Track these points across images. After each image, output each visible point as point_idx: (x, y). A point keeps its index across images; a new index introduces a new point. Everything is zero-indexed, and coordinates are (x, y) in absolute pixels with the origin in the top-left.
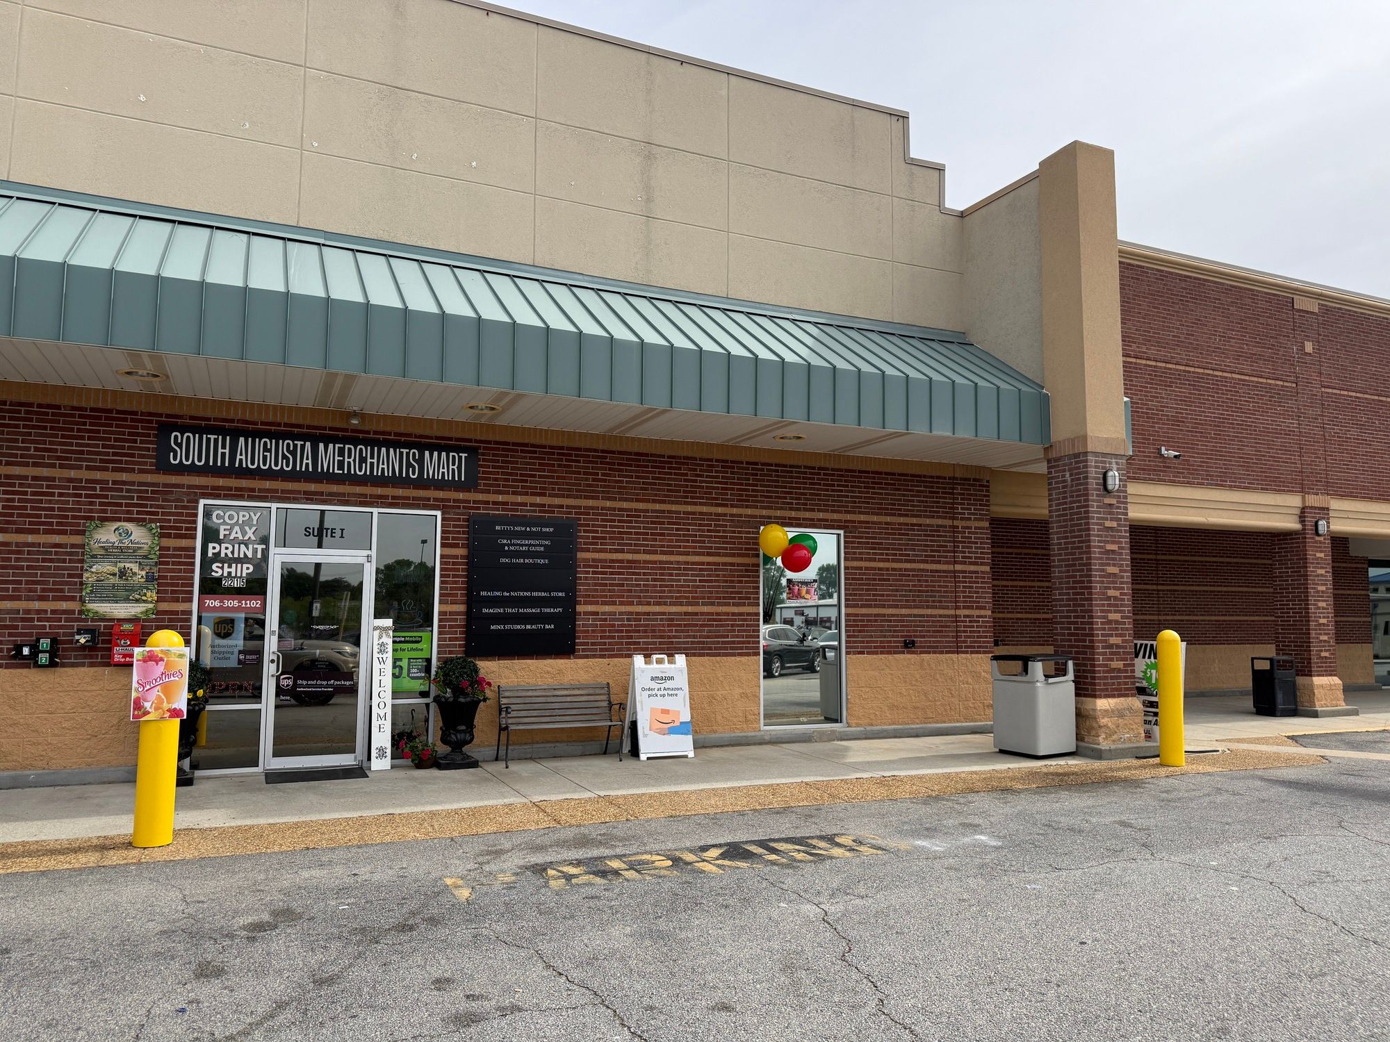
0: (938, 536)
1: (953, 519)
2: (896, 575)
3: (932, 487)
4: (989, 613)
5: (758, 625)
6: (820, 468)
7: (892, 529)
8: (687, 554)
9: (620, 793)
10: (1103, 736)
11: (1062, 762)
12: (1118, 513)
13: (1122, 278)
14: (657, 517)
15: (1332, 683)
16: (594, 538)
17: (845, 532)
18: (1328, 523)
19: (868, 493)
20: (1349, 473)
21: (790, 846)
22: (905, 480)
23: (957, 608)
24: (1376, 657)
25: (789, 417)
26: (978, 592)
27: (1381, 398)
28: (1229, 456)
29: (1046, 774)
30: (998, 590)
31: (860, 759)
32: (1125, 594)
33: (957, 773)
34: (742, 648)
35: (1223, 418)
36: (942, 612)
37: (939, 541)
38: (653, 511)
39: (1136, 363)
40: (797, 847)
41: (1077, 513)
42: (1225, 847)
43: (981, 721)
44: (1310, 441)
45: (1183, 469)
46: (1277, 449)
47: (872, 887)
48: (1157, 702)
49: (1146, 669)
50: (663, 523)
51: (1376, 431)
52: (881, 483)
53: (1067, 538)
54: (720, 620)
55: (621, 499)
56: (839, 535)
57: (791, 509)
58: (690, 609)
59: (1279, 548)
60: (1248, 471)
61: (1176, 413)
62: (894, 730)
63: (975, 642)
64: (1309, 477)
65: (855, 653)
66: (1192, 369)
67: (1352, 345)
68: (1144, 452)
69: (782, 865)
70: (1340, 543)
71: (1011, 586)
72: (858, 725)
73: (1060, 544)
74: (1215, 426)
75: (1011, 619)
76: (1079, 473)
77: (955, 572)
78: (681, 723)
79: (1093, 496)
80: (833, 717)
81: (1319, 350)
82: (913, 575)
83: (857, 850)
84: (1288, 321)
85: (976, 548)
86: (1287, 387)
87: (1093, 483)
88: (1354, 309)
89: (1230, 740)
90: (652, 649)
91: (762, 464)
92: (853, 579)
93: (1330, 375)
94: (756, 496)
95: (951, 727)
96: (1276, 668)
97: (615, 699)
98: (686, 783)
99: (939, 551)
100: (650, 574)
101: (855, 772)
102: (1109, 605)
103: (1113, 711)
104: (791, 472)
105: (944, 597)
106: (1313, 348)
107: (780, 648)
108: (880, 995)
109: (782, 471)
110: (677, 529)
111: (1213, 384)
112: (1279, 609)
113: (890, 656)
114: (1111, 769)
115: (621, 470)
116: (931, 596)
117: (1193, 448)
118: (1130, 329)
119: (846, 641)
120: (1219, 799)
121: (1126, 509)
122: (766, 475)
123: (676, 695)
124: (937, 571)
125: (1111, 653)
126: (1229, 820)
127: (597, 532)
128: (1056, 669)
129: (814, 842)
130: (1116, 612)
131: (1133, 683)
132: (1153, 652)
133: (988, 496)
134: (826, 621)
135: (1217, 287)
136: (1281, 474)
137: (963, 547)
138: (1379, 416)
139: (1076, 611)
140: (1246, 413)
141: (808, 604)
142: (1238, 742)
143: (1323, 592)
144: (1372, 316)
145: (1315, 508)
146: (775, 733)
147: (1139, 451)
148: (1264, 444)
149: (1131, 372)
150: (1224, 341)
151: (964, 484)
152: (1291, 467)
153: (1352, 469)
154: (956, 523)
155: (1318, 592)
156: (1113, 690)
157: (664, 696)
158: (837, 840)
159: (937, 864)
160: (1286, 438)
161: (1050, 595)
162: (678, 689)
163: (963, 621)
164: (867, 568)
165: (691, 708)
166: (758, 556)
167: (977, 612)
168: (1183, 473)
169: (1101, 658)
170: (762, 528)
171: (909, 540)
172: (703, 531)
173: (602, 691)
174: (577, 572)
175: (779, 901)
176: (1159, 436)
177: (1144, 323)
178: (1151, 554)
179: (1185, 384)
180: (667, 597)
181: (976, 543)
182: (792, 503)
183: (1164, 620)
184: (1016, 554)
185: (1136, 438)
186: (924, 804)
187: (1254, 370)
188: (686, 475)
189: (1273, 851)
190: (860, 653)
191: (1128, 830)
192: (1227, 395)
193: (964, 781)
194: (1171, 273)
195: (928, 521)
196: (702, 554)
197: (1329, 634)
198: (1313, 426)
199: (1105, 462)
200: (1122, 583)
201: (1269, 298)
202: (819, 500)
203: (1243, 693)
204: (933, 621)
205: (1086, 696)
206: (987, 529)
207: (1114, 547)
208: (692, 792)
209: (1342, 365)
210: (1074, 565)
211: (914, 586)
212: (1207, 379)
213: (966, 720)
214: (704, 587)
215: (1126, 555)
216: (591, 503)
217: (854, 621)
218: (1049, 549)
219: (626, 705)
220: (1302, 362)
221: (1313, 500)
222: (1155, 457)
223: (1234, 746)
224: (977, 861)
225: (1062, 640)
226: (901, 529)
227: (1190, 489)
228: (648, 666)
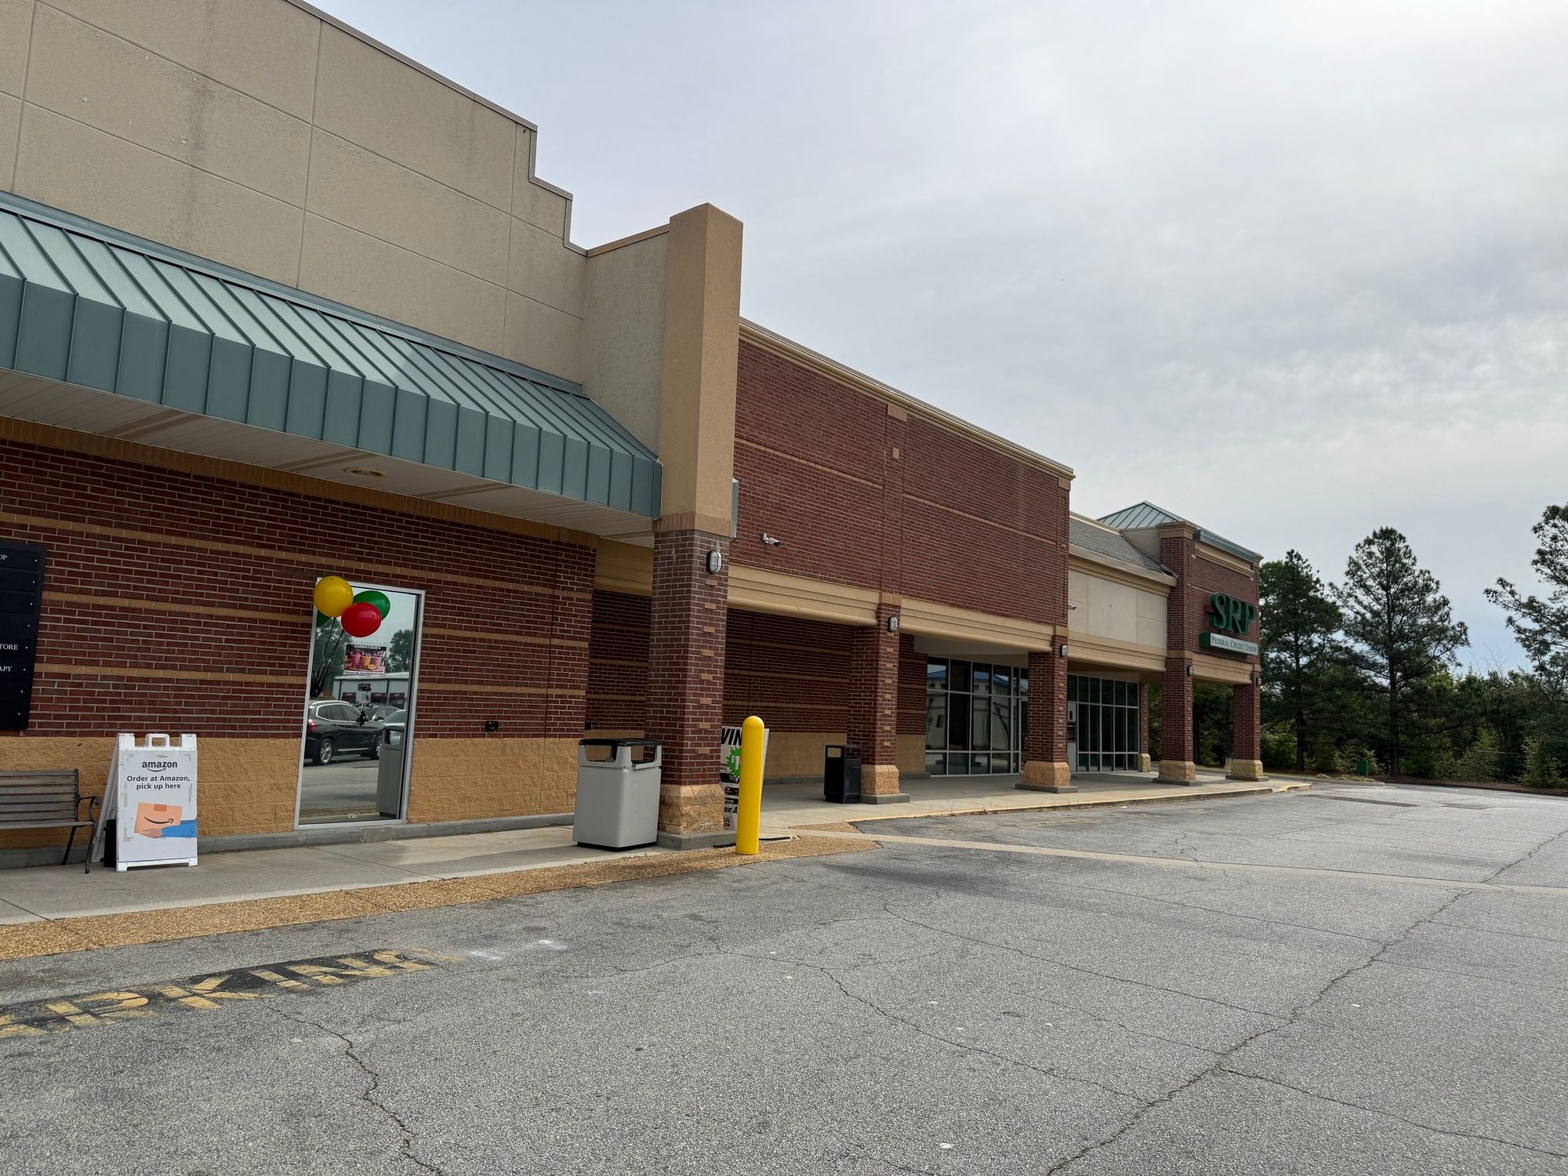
0: (536, 606)
1: (555, 587)
2: (484, 647)
3: (534, 550)
4: (583, 693)
5: (303, 700)
6: (402, 514)
7: (484, 593)
8: (212, 605)
9: (80, 914)
10: (685, 825)
11: (641, 853)
12: (718, 596)
13: (741, 356)
14: (172, 553)
15: (891, 771)
16: (71, 573)
17: (427, 593)
18: (899, 620)
19: (459, 549)
20: (918, 575)
21: (314, 969)
22: (504, 539)
23: (549, 686)
24: (928, 747)
25: (366, 447)
26: (573, 670)
27: (949, 509)
28: (823, 549)
29: (624, 867)
30: (596, 669)
31: (417, 861)
32: (718, 678)
33: (528, 871)
34: (278, 728)
35: (820, 512)
36: (532, 690)
37: (537, 611)
38: (166, 545)
39: (747, 446)
40: (324, 969)
41: (679, 592)
42: (785, 935)
43: (562, 811)
44: (890, 542)
45: (782, 557)
46: (863, 547)
47: (413, 1008)
48: (738, 789)
49: (731, 756)
50: (181, 562)
51: (943, 538)
52: (476, 540)
53: (667, 617)
54: (251, 692)
55: (118, 526)
56: (419, 596)
57: (360, 560)
58: (209, 676)
59: (857, 641)
60: (837, 565)
61: (780, 501)
62: (463, 825)
63: (565, 725)
64: (886, 575)
65: (425, 736)
66: (797, 460)
67: (930, 457)
68: (748, 536)
69: (302, 993)
70: (907, 639)
71: (610, 665)
72: (420, 821)
73: (660, 623)
74: (813, 518)
75: (606, 700)
76: (685, 551)
77: (551, 646)
78: (183, 822)
79: (696, 575)
80: (391, 812)
81: (904, 457)
82: (504, 648)
83: (399, 967)
84: (882, 426)
85: (576, 621)
86: (876, 488)
87: (697, 563)
88: (935, 424)
89: (800, 827)
90: (148, 726)
91: (327, 501)
92: (432, 649)
93: (911, 482)
94: (315, 540)
95: (529, 820)
96: (846, 756)
97: (85, 792)
98: (181, 899)
99: (536, 623)
100: (154, 628)
101: (411, 876)
102: (702, 689)
103: (696, 798)
104: (365, 515)
105: (536, 674)
106: (900, 455)
107: (334, 729)
108: (406, 1135)
109: (352, 512)
110: (200, 572)
111: (814, 477)
112: (853, 699)
113: (467, 740)
114: (689, 860)
115: (123, 487)
116: (522, 673)
117: (791, 538)
118: (744, 410)
119: (416, 721)
120: (785, 887)
121: (725, 591)
122: (329, 515)
123: (179, 786)
124: (531, 645)
125: (700, 739)
126: (792, 908)
127: (77, 566)
128: (645, 755)
129: (346, 961)
130: (707, 696)
131: (718, 770)
132: (739, 739)
133: (593, 566)
134: (397, 698)
135: (825, 383)
136: (865, 571)
137: (562, 620)
138: (946, 525)
139: (670, 694)
140: (840, 509)
141: (373, 677)
142: (808, 829)
143: (889, 685)
144: (948, 432)
145: (889, 605)
146: (312, 833)
147: (743, 535)
148: (852, 540)
149: (742, 454)
150: (827, 436)
151: (568, 551)
152: (873, 565)
153: (921, 572)
154: (557, 592)
155: (886, 684)
156: (698, 776)
157: (160, 787)
158: (377, 957)
159: (492, 976)
160: (871, 537)
161: (647, 676)
162: (182, 779)
163: (554, 702)
164: (449, 637)
165: (199, 803)
166: (310, 613)
167: (570, 692)
168: (780, 561)
169: (689, 743)
170: (319, 579)
171: (504, 607)
172: (237, 577)
173: (65, 781)
174: (40, 618)
175: (292, 1036)
176: (762, 522)
177: (758, 406)
178: (747, 639)
179: (790, 473)
180: (177, 659)
181: (576, 616)
182: (362, 553)
183: (753, 707)
184: (618, 631)
185: (742, 521)
186: (487, 908)
187: (850, 469)
188: (220, 503)
189: (826, 936)
190: (431, 736)
191: (698, 924)
192: (825, 489)
193: (535, 879)
194: (787, 361)
195: (526, 588)
196: (234, 606)
197: (891, 725)
198: (894, 528)
199: (709, 542)
200: (715, 667)
201: (868, 402)
202: (397, 552)
203: (816, 781)
204: (521, 701)
205: (671, 783)
206: (589, 601)
207: (711, 630)
208: (188, 910)
209: (921, 475)
210: (672, 646)
211: (503, 660)
212: (810, 471)
213: (547, 811)
214: (232, 648)
215: (722, 638)
216: (71, 526)
217: (428, 698)
218: (649, 627)
219: (102, 799)
220: (890, 467)
221: (889, 598)
222: (758, 543)
223: (803, 833)
224: (538, 969)
225: (654, 724)
226: (495, 595)
227: (785, 577)
228: (141, 749)
